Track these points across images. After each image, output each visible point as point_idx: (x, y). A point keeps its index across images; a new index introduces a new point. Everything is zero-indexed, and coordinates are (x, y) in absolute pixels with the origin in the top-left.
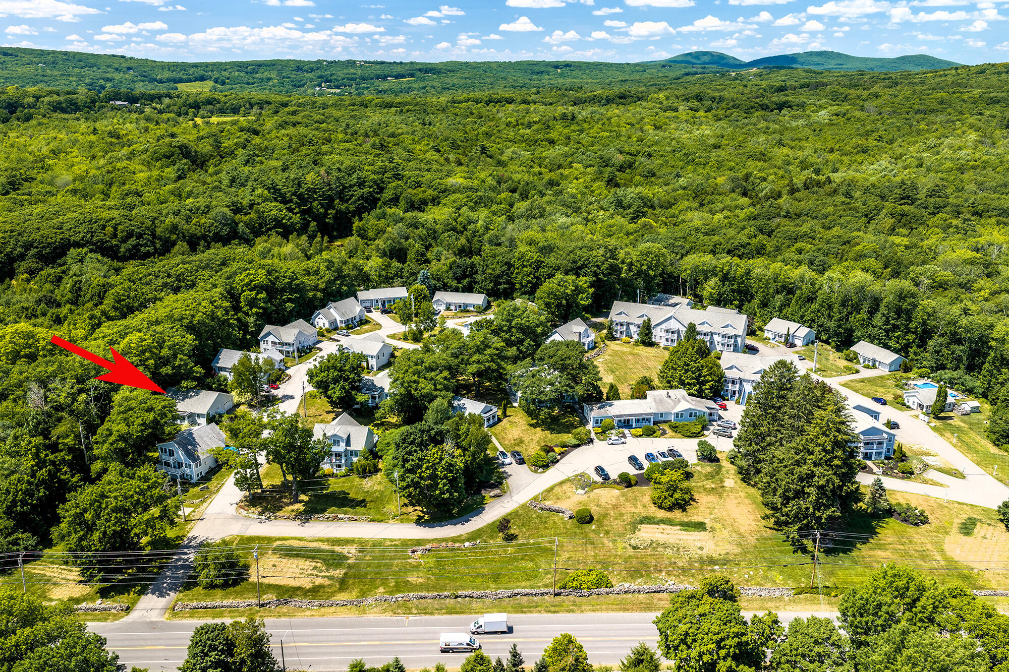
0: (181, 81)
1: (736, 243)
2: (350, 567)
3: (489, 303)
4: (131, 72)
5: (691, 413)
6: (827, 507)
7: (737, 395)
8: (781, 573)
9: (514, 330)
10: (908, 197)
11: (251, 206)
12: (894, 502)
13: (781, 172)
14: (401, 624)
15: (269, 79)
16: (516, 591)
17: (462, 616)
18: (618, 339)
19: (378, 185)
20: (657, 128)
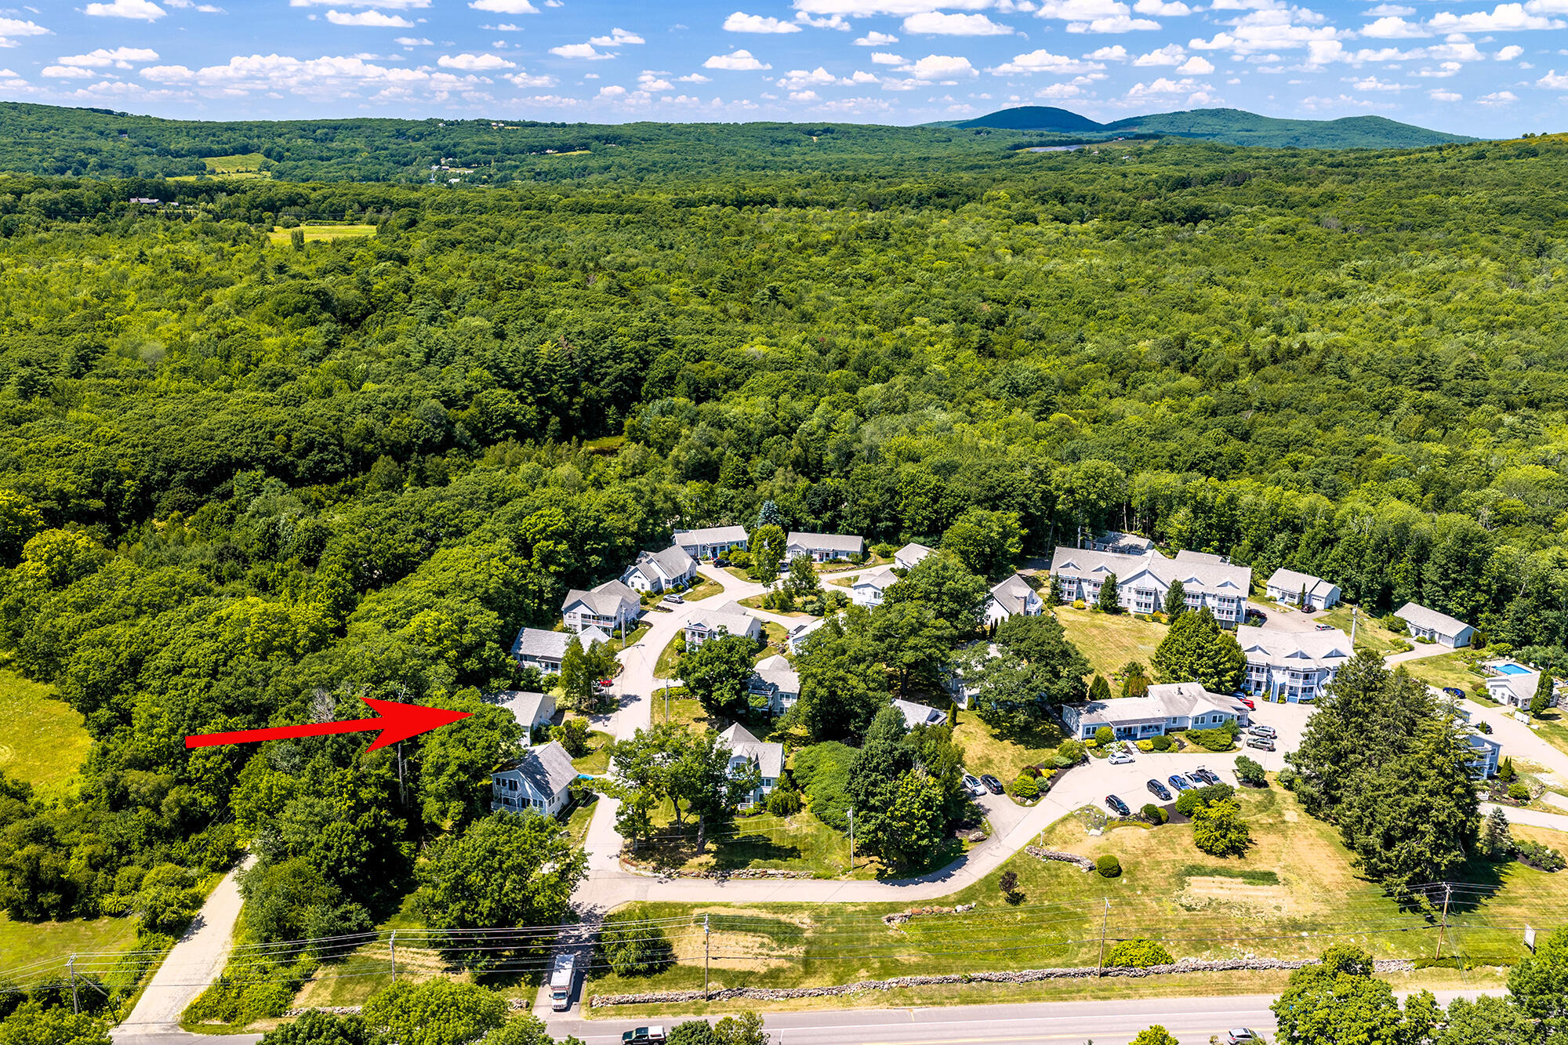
0: (210, 153)
1: (1202, 453)
2: (809, 942)
3: (865, 548)
4: (126, 138)
5: (1215, 717)
6: (1448, 850)
7: (1264, 689)
8: (1391, 939)
9: (945, 598)
10: (1431, 378)
11: (468, 395)
12: (1516, 840)
13: (1227, 332)
14: (904, 1019)
15: (355, 151)
16: (1049, 970)
17: (982, 1006)
18: (1067, 603)
19: (640, 357)
20: (1016, 252)
